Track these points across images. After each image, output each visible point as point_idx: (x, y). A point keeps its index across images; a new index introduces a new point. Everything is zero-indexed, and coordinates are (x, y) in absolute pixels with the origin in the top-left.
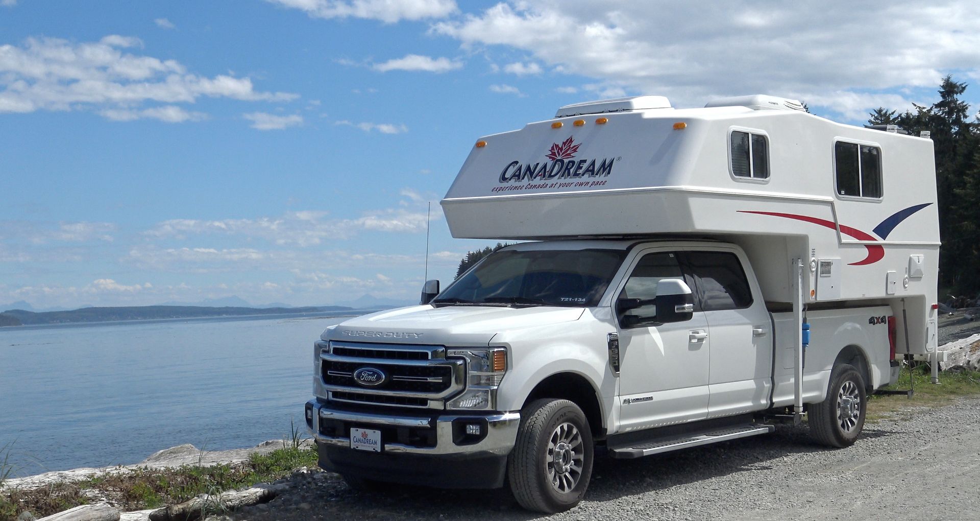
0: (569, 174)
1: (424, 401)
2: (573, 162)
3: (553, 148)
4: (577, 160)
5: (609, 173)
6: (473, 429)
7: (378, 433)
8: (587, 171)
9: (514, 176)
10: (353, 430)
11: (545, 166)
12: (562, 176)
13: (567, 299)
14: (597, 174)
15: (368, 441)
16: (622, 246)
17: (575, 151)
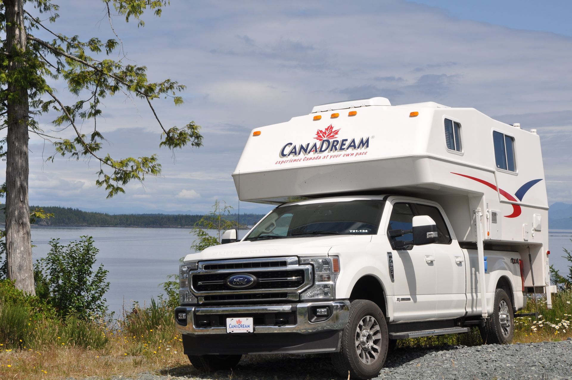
0: (336, 149)
1: (284, 295)
2: (338, 142)
3: (318, 133)
5: (367, 146)
6: (322, 312)
7: (251, 320)
8: (350, 146)
9: (291, 152)
10: (229, 320)
11: (315, 145)
12: (331, 150)
13: (354, 231)
14: (358, 148)
15: (242, 326)
16: (379, 198)
17: (337, 133)
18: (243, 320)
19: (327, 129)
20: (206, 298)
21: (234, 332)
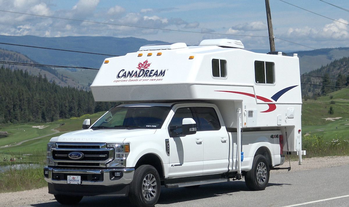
20: (59, 163)
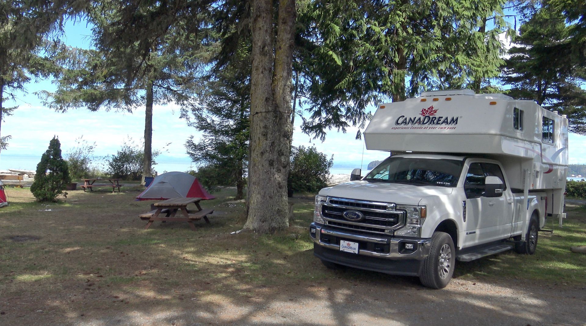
0: (434, 123)
1: (383, 230)
2: (435, 118)
3: (423, 110)
4: (437, 117)
5: (456, 123)
6: (409, 246)
7: (357, 244)
8: (444, 122)
9: (403, 122)
10: (342, 242)
11: (420, 119)
12: (430, 124)
13: (440, 183)
14: (450, 124)
15: (350, 248)
16: (461, 159)
17: (435, 112)
18: (352, 243)
19: (429, 109)
21: (345, 251)
